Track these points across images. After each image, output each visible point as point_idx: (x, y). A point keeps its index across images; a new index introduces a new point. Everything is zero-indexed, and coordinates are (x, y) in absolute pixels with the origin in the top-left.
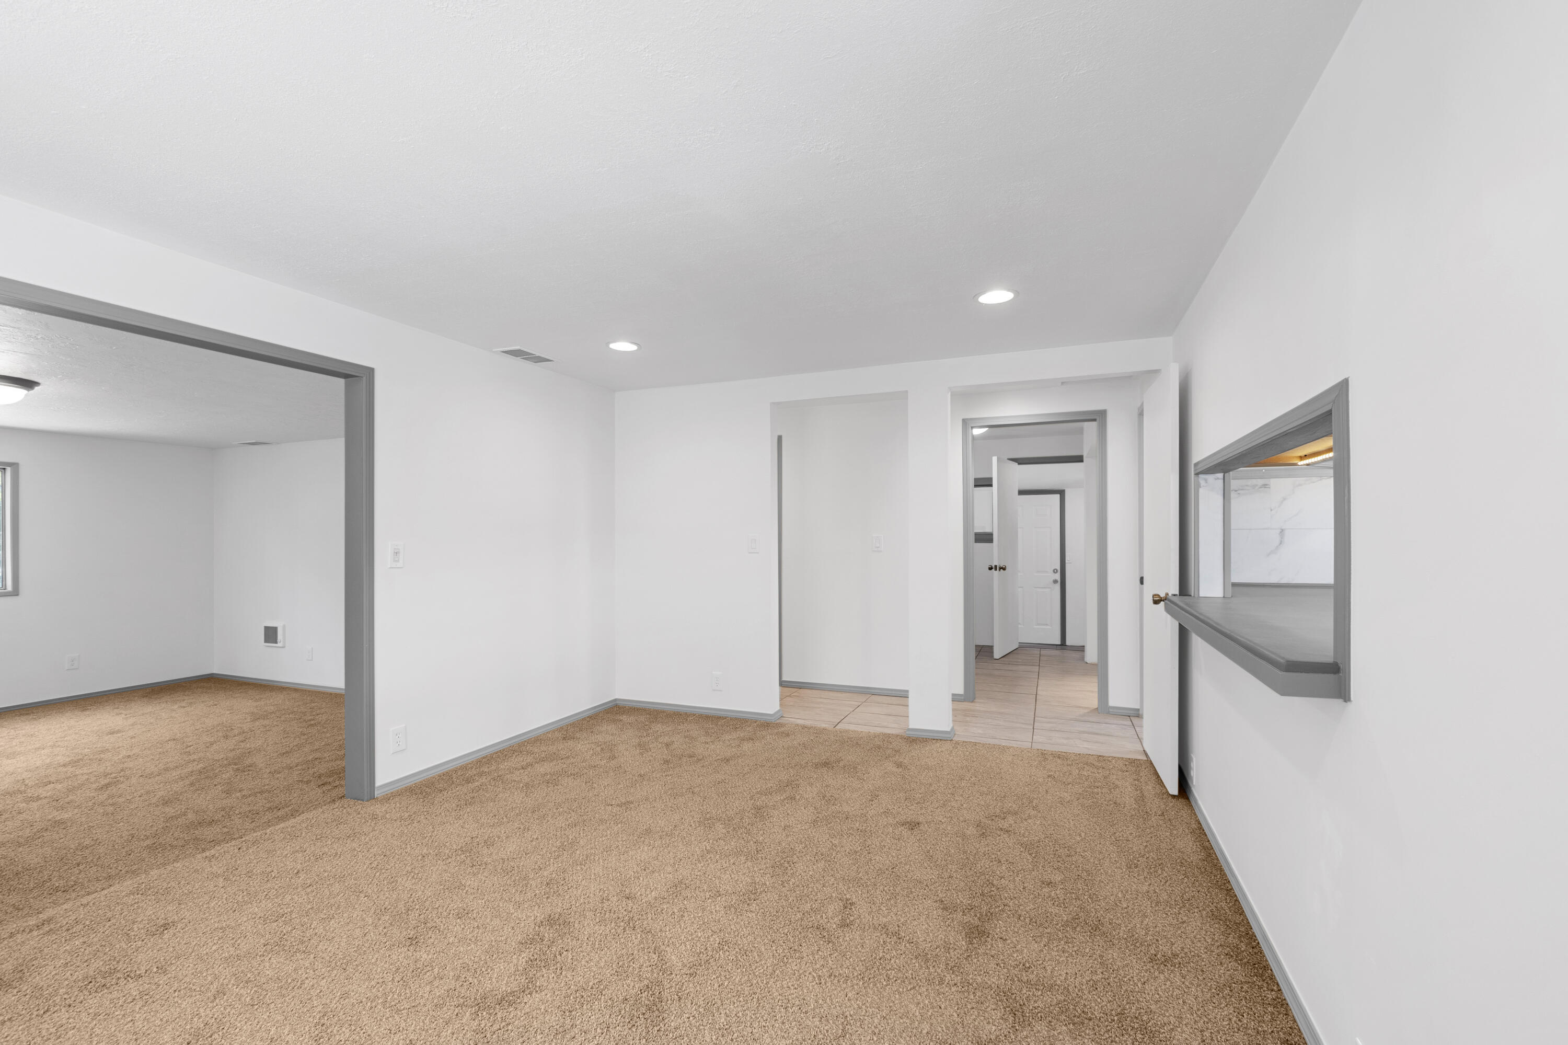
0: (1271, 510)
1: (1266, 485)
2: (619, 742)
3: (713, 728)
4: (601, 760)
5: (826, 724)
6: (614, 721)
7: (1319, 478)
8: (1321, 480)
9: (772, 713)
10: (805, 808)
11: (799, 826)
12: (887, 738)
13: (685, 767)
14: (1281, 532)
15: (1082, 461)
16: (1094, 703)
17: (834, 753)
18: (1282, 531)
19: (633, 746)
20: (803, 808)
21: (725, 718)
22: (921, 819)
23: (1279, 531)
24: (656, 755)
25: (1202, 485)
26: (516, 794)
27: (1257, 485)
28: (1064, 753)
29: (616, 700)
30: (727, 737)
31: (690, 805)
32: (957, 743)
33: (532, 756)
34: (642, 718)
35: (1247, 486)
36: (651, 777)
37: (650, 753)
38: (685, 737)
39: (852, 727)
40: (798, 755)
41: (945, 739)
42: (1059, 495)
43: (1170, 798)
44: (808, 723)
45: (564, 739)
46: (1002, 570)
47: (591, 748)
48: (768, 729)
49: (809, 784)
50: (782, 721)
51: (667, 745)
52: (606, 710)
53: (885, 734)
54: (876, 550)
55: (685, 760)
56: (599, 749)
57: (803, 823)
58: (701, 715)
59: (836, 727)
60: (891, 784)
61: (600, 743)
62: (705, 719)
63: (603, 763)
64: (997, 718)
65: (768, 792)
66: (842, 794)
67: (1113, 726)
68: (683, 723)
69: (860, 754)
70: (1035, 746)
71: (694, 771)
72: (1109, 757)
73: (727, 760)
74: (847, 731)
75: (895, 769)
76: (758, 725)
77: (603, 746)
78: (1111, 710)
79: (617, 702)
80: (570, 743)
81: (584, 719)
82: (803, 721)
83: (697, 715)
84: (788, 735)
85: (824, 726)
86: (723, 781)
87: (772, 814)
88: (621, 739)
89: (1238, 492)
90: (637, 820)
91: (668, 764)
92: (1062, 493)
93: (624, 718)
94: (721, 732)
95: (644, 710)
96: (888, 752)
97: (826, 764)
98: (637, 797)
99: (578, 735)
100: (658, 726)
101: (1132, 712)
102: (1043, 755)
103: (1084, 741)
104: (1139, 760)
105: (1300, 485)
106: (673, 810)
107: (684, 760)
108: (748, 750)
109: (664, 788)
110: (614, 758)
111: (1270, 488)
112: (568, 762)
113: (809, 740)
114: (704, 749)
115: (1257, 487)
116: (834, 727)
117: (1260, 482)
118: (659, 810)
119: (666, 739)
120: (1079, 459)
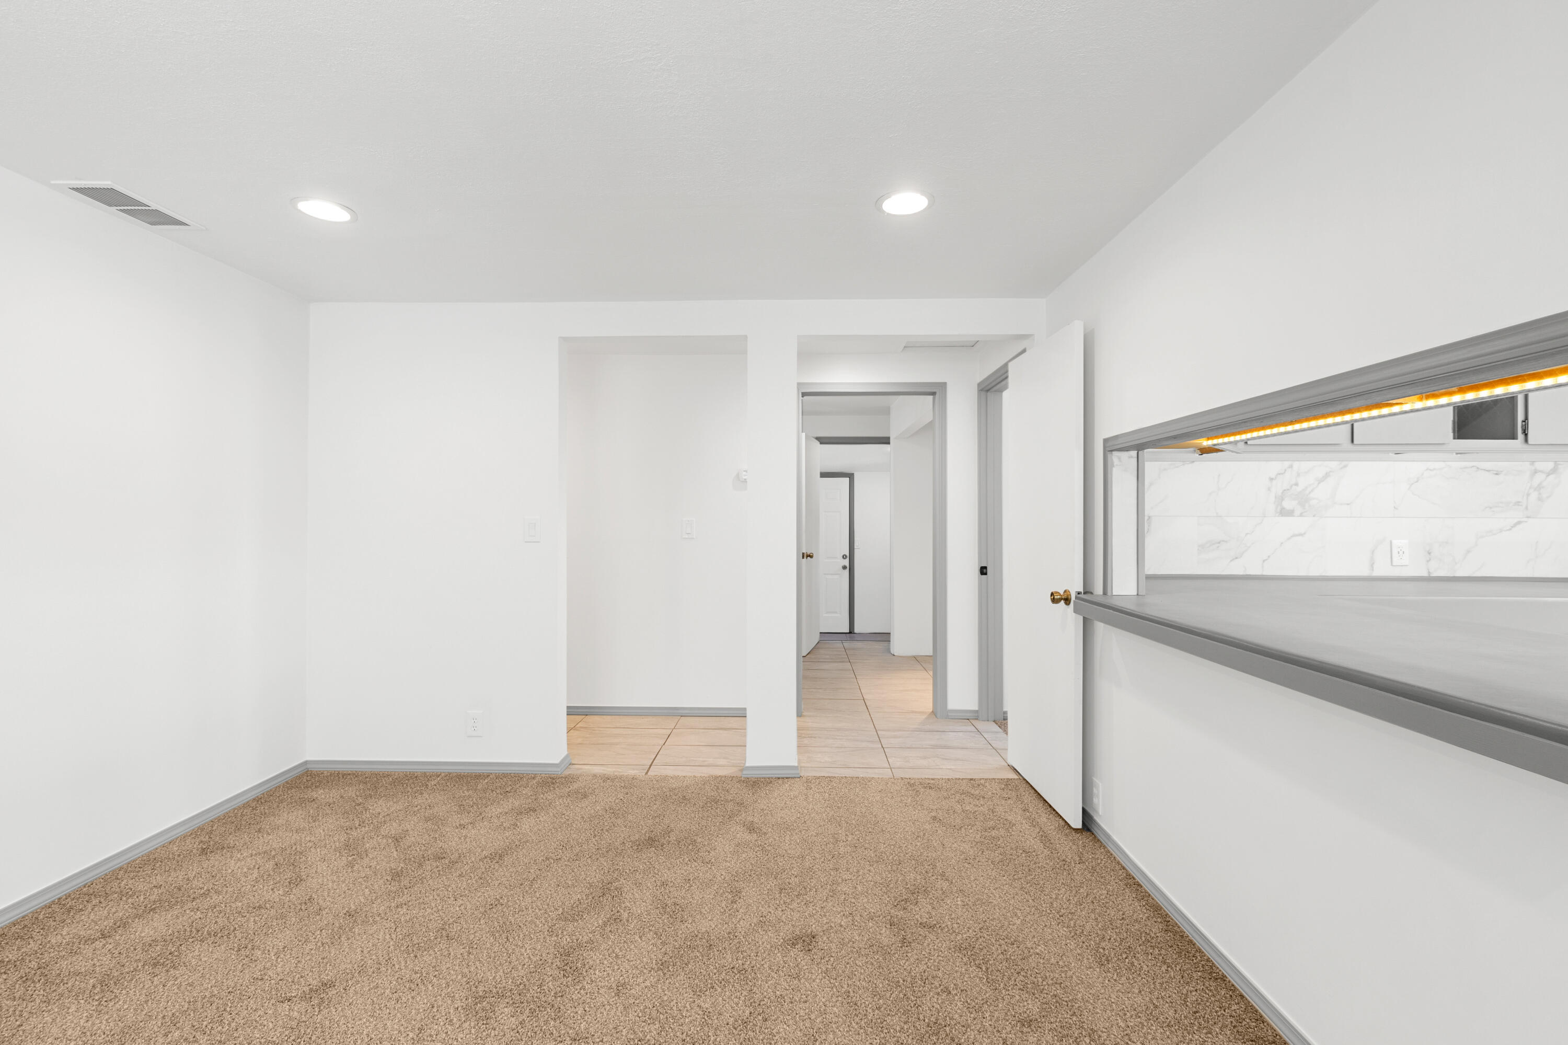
2: (311, 844)
3: (470, 796)
4: (272, 889)
5: (634, 769)
6: (302, 802)
9: (557, 761)
10: (640, 937)
11: (640, 980)
12: (720, 781)
13: (430, 882)
15: (889, 443)
16: (928, 706)
17: (657, 820)
19: (335, 850)
20: (637, 938)
21: (488, 776)
22: (815, 928)
24: (378, 864)
25: (1115, 464)
26: (73, 1008)
28: (932, 779)
29: (306, 762)
30: (494, 810)
31: (444, 968)
32: (808, 781)
33: (130, 900)
34: (351, 792)
36: (370, 914)
37: (366, 861)
38: (427, 820)
39: (670, 771)
40: (607, 831)
41: (793, 776)
42: (848, 479)
43: (1073, 833)
44: (609, 771)
45: (203, 851)
46: (809, 558)
47: (254, 866)
48: (555, 789)
49: (636, 884)
50: (572, 771)
51: (397, 840)
52: (287, 783)
53: (717, 777)
54: (687, 537)
55: (429, 868)
56: (270, 865)
57: (645, 971)
58: (450, 774)
59: (649, 774)
60: (752, 864)
61: (273, 853)
62: (457, 782)
63: (276, 896)
64: (838, 737)
65: (573, 915)
66: (689, 895)
67: (961, 734)
68: (422, 794)
69: (693, 815)
70: (899, 774)
71: (446, 887)
72: (981, 779)
73: (500, 856)
74: (665, 778)
75: (747, 837)
76: (538, 783)
77: (279, 858)
78: (949, 714)
79: (309, 766)
80: (215, 860)
81: (246, 805)
82: (602, 768)
83: (443, 775)
84: (585, 796)
85: (631, 772)
86: (498, 902)
87: (591, 963)
88: (313, 839)
90: (344, 1028)
91: (399, 881)
92: (851, 476)
93: (320, 794)
94: (484, 802)
95: (355, 775)
96: (730, 806)
97: (651, 842)
98: (343, 967)
99: (231, 840)
100: (380, 802)
101: (969, 715)
102: (911, 784)
103: (943, 759)
104: (1011, 779)
106: (413, 987)
107: (428, 866)
108: (531, 831)
109: (394, 936)
110: (297, 881)
112: (207, 903)
113: (617, 801)
114: (460, 838)
116: (647, 773)
118: (387, 991)
119: (393, 828)
120: (886, 441)
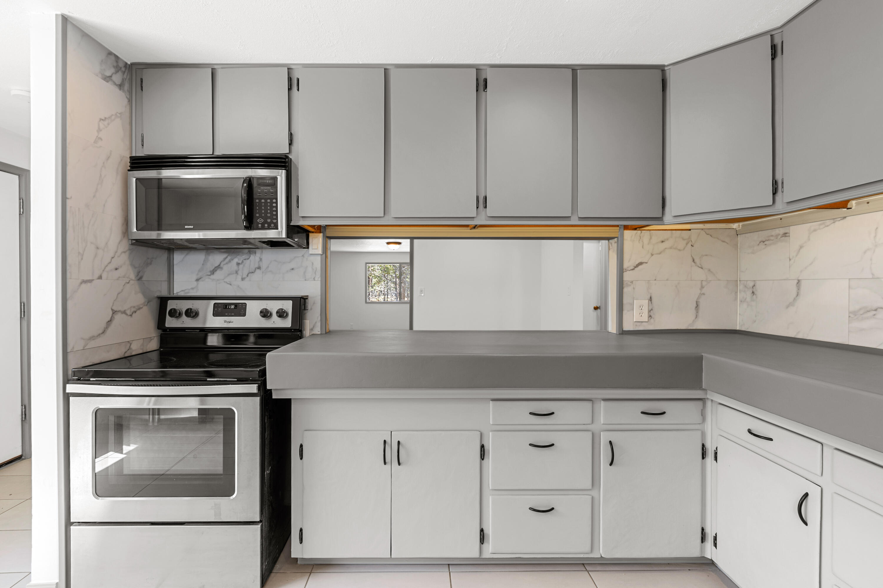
0: (790, 260)
1: (786, 233)
7: (832, 221)
8: (834, 222)
14: (798, 283)
18: (799, 281)
23: (796, 281)
27: (779, 234)
35: (772, 236)
89: (765, 243)
105: (815, 230)
111: (789, 236)
115: (779, 237)
117: (782, 231)
